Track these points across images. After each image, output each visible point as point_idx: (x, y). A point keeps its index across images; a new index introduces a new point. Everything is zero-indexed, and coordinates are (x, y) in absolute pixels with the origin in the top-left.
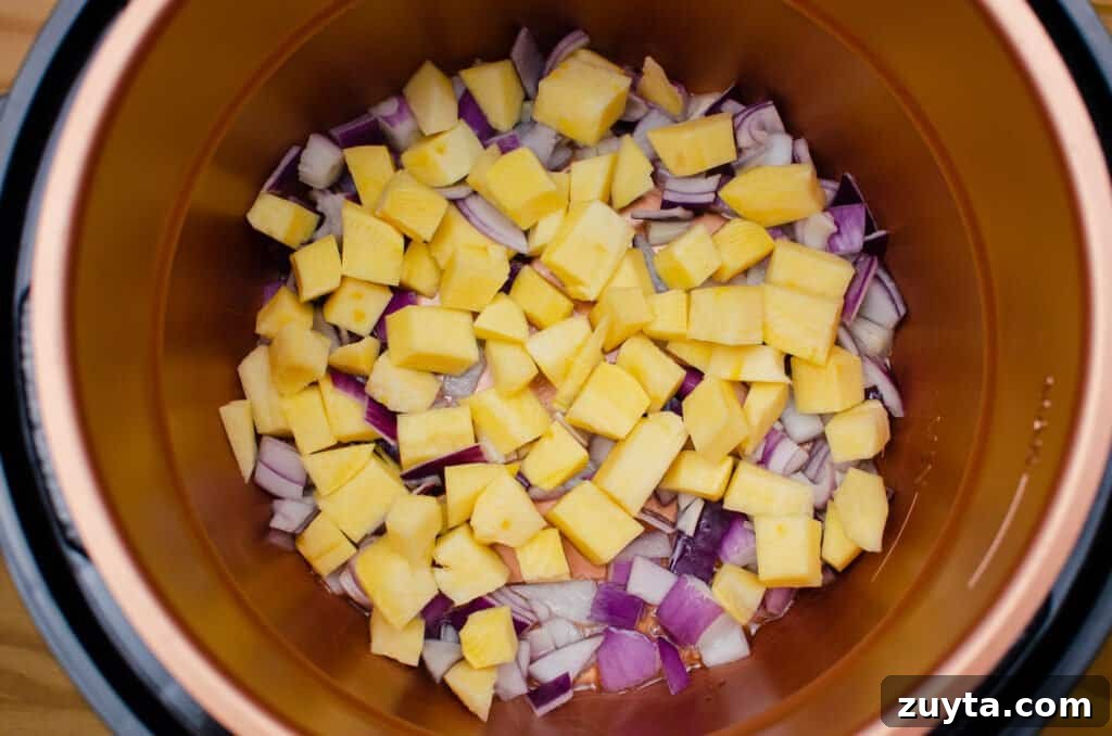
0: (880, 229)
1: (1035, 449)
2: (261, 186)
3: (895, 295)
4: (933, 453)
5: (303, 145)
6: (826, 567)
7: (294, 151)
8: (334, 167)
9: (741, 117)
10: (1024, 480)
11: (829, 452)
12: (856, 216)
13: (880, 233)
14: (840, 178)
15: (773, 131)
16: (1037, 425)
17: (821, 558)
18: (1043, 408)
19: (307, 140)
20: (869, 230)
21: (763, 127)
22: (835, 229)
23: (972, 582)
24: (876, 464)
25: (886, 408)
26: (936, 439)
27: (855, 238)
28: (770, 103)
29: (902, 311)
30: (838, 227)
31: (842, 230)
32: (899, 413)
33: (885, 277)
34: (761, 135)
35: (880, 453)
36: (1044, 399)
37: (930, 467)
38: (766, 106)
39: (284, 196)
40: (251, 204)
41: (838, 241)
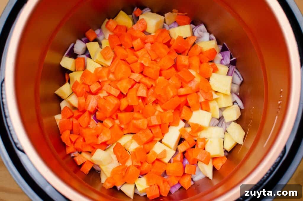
0: (234, 57)
1: (279, 109)
2: (64, 55)
3: (240, 75)
4: (253, 117)
5: (75, 43)
6: (226, 151)
7: (72, 45)
8: (84, 48)
9: (195, 28)
10: (277, 117)
11: (224, 120)
12: (228, 54)
13: (234, 59)
14: (222, 44)
15: (204, 32)
16: (279, 102)
17: (224, 148)
18: (281, 98)
19: (76, 41)
20: (231, 58)
21: (201, 31)
22: (222, 58)
23: (264, 146)
24: (237, 121)
25: (239, 107)
26: (253, 113)
27: (228, 60)
28: (202, 24)
29: (242, 80)
30: (223, 57)
31: (224, 58)
32: (242, 108)
33: (237, 71)
34: (201, 33)
35: (238, 119)
36: (280, 95)
37: (252, 121)
38: (201, 25)
39: (70, 57)
40: (61, 60)
41: (223, 62)
